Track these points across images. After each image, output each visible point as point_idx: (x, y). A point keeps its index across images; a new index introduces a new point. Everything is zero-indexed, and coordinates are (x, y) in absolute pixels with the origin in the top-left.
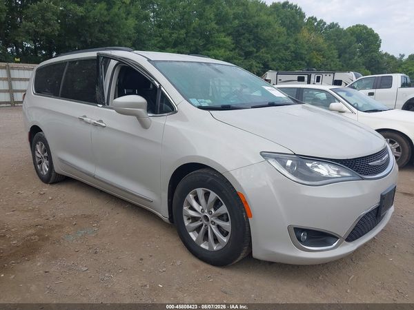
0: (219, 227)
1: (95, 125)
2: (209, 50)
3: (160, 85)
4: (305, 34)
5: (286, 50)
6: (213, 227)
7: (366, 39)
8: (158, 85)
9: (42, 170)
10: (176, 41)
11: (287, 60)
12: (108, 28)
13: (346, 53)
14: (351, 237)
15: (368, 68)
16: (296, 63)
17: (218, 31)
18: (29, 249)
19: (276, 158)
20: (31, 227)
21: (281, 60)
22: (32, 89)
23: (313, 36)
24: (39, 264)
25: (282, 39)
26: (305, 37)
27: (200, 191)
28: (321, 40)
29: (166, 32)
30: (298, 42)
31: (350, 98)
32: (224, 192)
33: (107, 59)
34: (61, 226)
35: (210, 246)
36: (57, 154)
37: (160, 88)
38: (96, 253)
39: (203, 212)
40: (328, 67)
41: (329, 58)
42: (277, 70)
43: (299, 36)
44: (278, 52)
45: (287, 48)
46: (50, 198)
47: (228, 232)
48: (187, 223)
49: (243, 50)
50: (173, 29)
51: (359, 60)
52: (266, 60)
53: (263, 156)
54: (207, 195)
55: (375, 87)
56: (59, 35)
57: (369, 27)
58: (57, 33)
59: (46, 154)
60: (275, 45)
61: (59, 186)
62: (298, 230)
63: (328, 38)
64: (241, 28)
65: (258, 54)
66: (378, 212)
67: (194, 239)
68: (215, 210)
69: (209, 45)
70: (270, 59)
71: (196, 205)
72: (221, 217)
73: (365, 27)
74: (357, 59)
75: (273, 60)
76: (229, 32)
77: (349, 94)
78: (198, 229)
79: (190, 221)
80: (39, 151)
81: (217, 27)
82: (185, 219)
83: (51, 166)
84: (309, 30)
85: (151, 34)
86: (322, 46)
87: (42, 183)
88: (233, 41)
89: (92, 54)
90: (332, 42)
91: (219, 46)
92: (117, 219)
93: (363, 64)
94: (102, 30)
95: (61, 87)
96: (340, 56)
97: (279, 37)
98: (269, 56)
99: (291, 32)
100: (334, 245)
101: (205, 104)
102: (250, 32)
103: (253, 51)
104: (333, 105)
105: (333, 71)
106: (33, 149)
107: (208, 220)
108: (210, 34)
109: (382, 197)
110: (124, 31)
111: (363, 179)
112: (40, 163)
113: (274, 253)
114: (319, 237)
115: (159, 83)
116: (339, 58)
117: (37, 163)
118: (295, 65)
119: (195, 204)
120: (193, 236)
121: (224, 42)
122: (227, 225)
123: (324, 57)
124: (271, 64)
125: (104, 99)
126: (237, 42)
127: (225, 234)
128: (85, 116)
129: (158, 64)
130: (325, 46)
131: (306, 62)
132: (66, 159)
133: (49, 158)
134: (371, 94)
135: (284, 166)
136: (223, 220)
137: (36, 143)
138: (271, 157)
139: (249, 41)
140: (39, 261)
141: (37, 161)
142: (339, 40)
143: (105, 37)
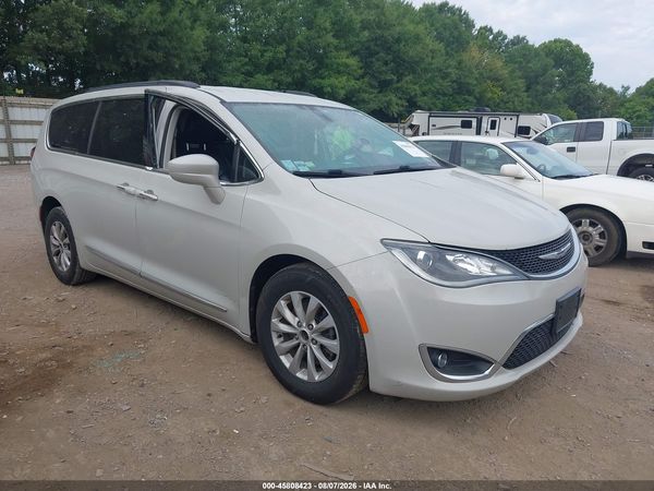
0: (322, 347)
1: (142, 197)
2: (323, 78)
3: (239, 140)
4: (473, 54)
5: (443, 78)
6: (314, 347)
7: (569, 63)
8: (235, 139)
9: (60, 264)
10: (271, 63)
11: (445, 95)
12: (163, 41)
13: (538, 83)
14: (512, 362)
15: (572, 107)
16: (458, 98)
17: (337, 48)
18: (43, 380)
19: (402, 249)
20: (45, 348)
21: (436, 94)
22: (45, 141)
23: (487, 58)
24: (58, 401)
25: (438, 62)
26: (474, 58)
27: (296, 296)
28: (500, 64)
29: (255, 49)
30: (463, 65)
31: (533, 156)
32: (329, 296)
33: (160, 99)
34: (91, 348)
35: (310, 375)
36: (84, 240)
37: (238, 144)
38: (142, 385)
39: (300, 326)
40: (510, 105)
41: (511, 90)
42: (430, 110)
43: (465, 57)
44: (430, 81)
45: (445, 76)
46: (74, 306)
47: (335, 355)
48: (276, 342)
49: (376, 78)
50: (266, 44)
51: (558, 95)
52: (413, 94)
53: (385, 245)
54: (305, 301)
55: (578, 139)
56: (86, 53)
57: (574, 43)
58: (82, 50)
59: (67, 240)
60: (426, 70)
61: (87, 289)
62: (433, 351)
63: (510, 60)
64: (372, 44)
65: (399, 85)
66: (552, 326)
67: (287, 365)
68: (317, 322)
69: (323, 70)
70: (419, 92)
71: (290, 317)
72: (326, 333)
73: (568, 43)
74: (555, 93)
75: (424, 94)
76: (354, 49)
77: (532, 151)
78: (293, 351)
79: (282, 339)
80: (56, 235)
81: (335, 42)
82: (274, 336)
83: (74, 258)
84: (480, 47)
85: (231, 53)
86: (500, 72)
87: (60, 283)
88: (361, 65)
89: (137, 90)
90: (517, 66)
91: (339, 72)
92: (174, 337)
93: (565, 102)
94: (153, 46)
95: (90, 140)
96: (528, 89)
97: (433, 58)
98: (416, 87)
99: (452, 49)
100: (487, 372)
101: (305, 168)
102: (388, 49)
103: (392, 79)
104: (507, 168)
105: (516, 112)
106: (47, 233)
107: (307, 338)
108: (325, 53)
109: (559, 305)
110: (188, 47)
111: (529, 279)
112: (58, 253)
113: (400, 385)
114: (465, 362)
115: (236, 136)
116: (526, 91)
117: (52, 254)
118: (458, 103)
119: (288, 315)
120: (286, 361)
121: (347, 66)
122: (334, 345)
123: (503, 90)
124: (421, 100)
125: (155, 159)
126: (367, 66)
127: (331, 357)
128: (127, 185)
129: (236, 108)
130: (505, 72)
131: (475, 98)
132: (97, 248)
133: (72, 246)
134: (571, 150)
135: (414, 260)
136: (328, 337)
137: (52, 223)
138: (396, 246)
139: (386, 64)
140: (59, 397)
141: (54, 250)
142: (529, 62)
143: (158, 57)
